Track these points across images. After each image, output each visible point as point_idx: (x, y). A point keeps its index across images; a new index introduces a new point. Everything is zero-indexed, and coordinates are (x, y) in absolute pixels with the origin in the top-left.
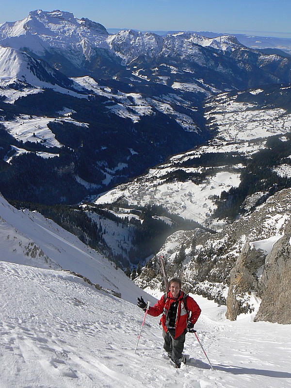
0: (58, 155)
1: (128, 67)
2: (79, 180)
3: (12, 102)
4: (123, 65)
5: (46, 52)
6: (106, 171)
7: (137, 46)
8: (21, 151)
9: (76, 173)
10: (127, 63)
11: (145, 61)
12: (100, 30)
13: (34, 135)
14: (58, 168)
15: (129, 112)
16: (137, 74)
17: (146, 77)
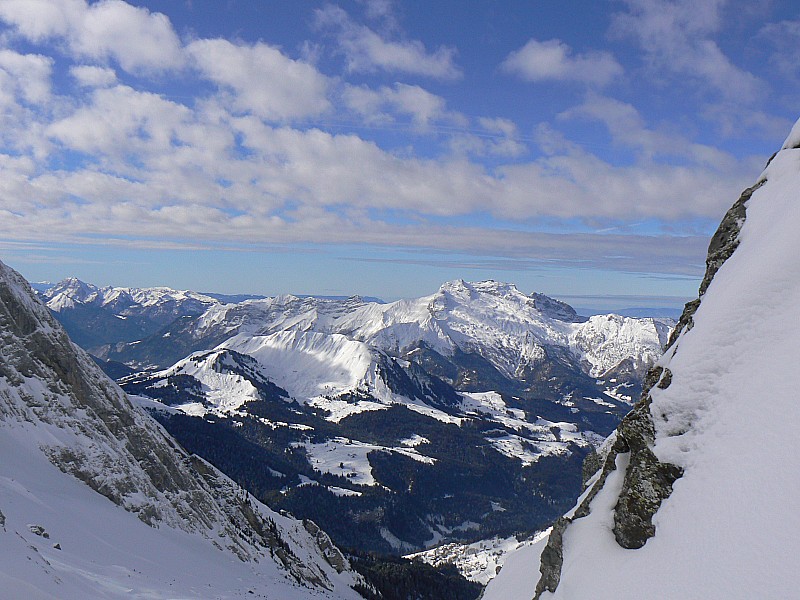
0: (360, 494)
1: (601, 379)
2: (385, 534)
3: (337, 421)
4: (592, 376)
5: (458, 350)
6: (436, 529)
7: (621, 342)
8: (305, 481)
9: (383, 524)
10: (600, 373)
11: (632, 370)
12: (564, 313)
13: (342, 466)
14: (354, 512)
15: (524, 449)
16: (614, 392)
17: (629, 398)
